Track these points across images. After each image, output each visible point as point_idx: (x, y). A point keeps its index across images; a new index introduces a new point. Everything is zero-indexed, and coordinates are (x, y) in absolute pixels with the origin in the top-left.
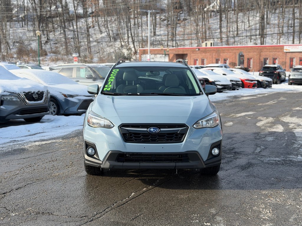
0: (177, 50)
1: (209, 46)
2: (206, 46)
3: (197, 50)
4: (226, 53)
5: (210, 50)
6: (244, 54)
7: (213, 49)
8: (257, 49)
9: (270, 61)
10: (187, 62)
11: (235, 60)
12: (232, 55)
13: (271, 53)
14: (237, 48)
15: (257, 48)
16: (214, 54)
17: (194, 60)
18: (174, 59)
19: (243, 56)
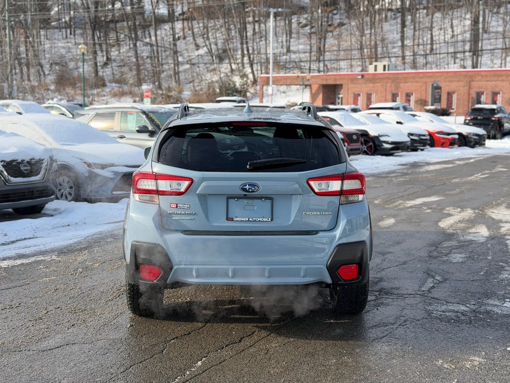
0: (325, 77)
1: (380, 70)
2: (376, 70)
3: (360, 77)
4: (411, 82)
5: (382, 78)
6: (441, 84)
7: (388, 75)
8: (465, 76)
9: (486, 98)
10: (342, 98)
11: (426, 95)
12: (421, 87)
13: (489, 83)
14: (430, 75)
15: (464, 73)
16: (389, 84)
17: (354, 94)
18: (320, 94)
19: (440, 88)
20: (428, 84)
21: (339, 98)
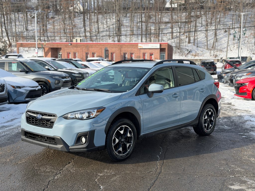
0: (52, 44)
1: (79, 41)
2: (77, 41)
3: (70, 44)
4: (94, 48)
5: (81, 45)
6: (108, 49)
7: (83, 44)
8: (118, 45)
9: (128, 55)
10: (61, 54)
11: (101, 54)
12: (99, 50)
13: (128, 49)
14: (102, 44)
15: (118, 44)
16: (84, 48)
17: (67, 52)
18: (50, 52)
19: (108, 51)
20: (102, 48)
21: (59, 54)
